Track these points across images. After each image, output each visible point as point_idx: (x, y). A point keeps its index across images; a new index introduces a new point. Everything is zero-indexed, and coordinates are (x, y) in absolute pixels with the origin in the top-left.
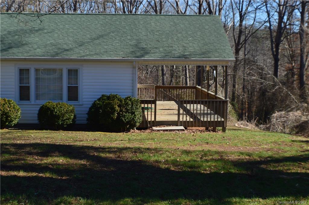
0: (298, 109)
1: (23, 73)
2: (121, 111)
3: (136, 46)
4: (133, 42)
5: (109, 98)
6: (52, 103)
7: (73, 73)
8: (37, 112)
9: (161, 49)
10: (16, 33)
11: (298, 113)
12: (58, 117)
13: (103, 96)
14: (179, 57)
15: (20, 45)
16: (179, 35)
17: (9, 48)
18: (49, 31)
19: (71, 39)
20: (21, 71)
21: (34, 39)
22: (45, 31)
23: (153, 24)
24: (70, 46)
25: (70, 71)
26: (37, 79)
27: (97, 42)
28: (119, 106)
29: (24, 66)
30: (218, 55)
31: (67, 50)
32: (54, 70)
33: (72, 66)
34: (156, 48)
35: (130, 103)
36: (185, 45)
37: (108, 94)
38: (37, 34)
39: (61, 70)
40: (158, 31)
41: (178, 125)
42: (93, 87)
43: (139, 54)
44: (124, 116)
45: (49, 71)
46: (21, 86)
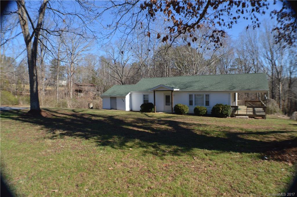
1: (191, 96)
2: (223, 110)
3: (231, 86)
4: (230, 84)
5: (219, 105)
6: (198, 107)
7: (207, 96)
8: (194, 109)
9: (240, 87)
10: (190, 82)
12: (200, 111)
13: (217, 104)
14: (247, 90)
15: (191, 86)
17: (187, 87)
19: (208, 84)
21: (196, 84)
22: (200, 81)
24: (207, 86)
25: (206, 95)
26: (195, 98)
27: (217, 85)
28: (222, 108)
29: (191, 94)
31: (206, 88)
32: (201, 95)
33: (207, 93)
34: (238, 86)
35: (226, 107)
36: (250, 85)
39: (203, 95)
41: (246, 116)
42: (214, 101)
43: (231, 89)
44: (224, 112)
45: (199, 95)
46: (190, 101)
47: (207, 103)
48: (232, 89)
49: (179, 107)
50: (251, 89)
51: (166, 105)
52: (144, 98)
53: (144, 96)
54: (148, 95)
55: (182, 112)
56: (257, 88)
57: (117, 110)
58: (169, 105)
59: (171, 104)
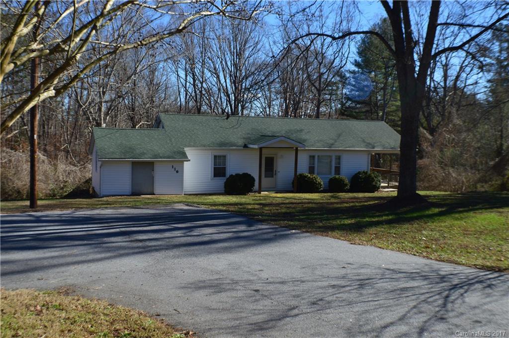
1: (312, 158)
22: (306, 131)
25: (336, 157)
26: (318, 162)
29: (312, 154)
33: (337, 154)
39: (332, 156)
42: (348, 167)
45: (324, 156)
46: (310, 167)
47: (337, 170)
51: (266, 177)
52: (214, 164)
53: (215, 157)
54: (224, 157)
57: (155, 195)
59: (276, 174)
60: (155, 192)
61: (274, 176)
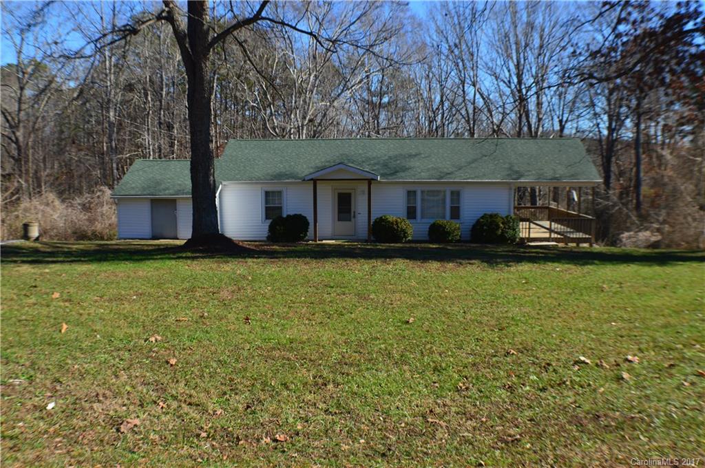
0: (647, 230)
1: (411, 194)
2: (505, 228)
3: (510, 169)
4: (507, 166)
5: (491, 216)
6: (440, 221)
7: (456, 195)
8: (428, 229)
9: (534, 172)
10: (396, 157)
11: (648, 233)
12: (449, 233)
13: (485, 214)
14: (551, 179)
15: (405, 169)
16: (547, 158)
17: (396, 172)
18: (426, 155)
19: (448, 163)
20: (409, 192)
22: (423, 156)
23: (520, 148)
24: (450, 169)
25: (452, 193)
26: (423, 200)
27: (473, 165)
28: (503, 223)
29: (412, 188)
30: (584, 177)
31: (449, 174)
32: (439, 192)
33: (455, 188)
34: (529, 171)
35: (511, 221)
36: (555, 168)
37: (489, 213)
38: (416, 159)
39: (445, 191)
40: (526, 155)
41: (549, 241)
42: (473, 207)
43: (514, 177)
44: (507, 232)
45: (433, 191)
46: (408, 207)
47: (455, 212)
48: (518, 179)
49: (392, 223)
50: (561, 177)
51: (339, 220)
52: (267, 202)
53: (267, 193)
54: (280, 193)
55: (402, 236)
56: (573, 175)
58: (350, 220)
59: (354, 217)
60: (178, 237)
61: (353, 219)
